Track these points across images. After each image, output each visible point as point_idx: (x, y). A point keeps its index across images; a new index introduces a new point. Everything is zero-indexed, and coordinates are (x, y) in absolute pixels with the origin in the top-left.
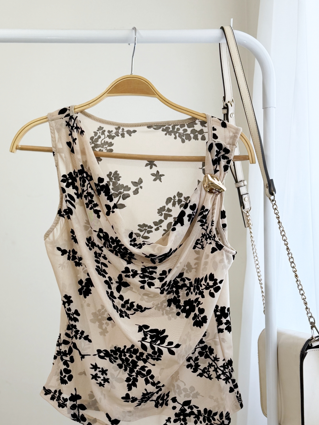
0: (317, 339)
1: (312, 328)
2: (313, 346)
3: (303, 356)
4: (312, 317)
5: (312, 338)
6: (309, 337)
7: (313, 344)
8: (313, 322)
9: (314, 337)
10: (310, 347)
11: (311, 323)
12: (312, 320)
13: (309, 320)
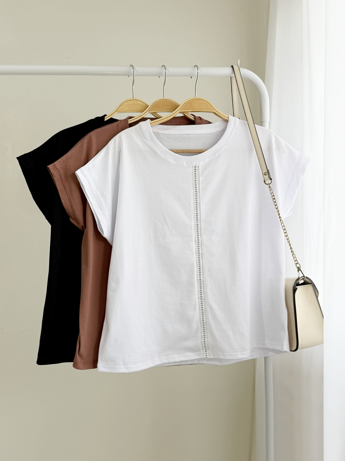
0: (302, 278)
1: (298, 271)
2: (300, 283)
3: (295, 290)
4: (299, 264)
5: (299, 277)
6: (297, 277)
8: (299, 267)
9: (300, 277)
10: (298, 285)
11: (298, 268)
12: (298, 265)
13: (296, 266)
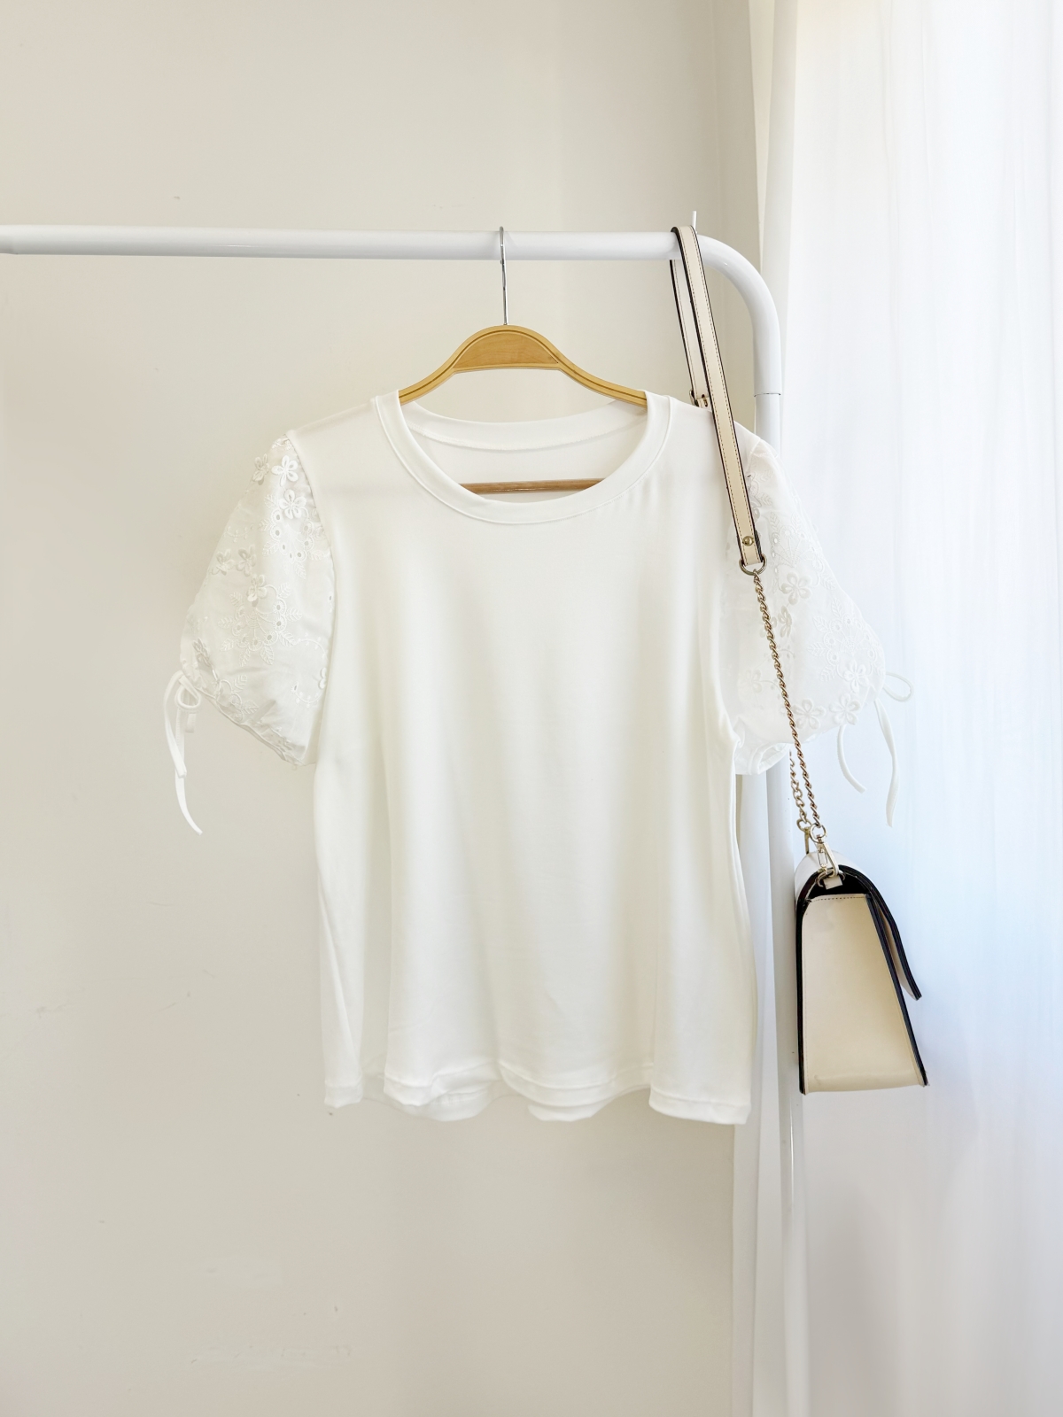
0: (839, 873)
2: (828, 888)
3: (800, 907)
7: (826, 882)
9: (830, 869)
10: (821, 892)
